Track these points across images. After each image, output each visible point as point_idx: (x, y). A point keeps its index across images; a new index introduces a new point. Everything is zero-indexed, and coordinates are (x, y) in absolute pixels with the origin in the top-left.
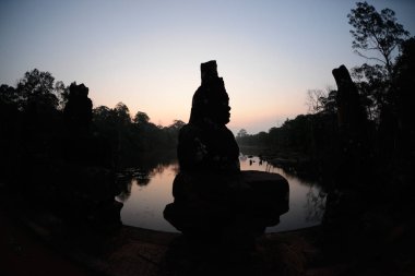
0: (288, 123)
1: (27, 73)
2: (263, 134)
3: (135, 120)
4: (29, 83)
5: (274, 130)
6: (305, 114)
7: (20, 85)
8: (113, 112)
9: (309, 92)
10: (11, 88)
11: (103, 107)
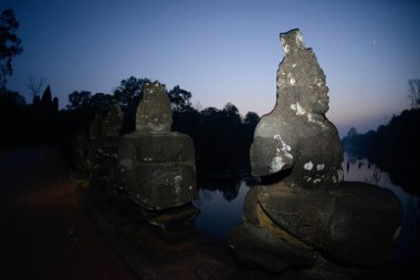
0: (395, 120)
1: (123, 81)
2: (371, 132)
3: (246, 120)
4: (127, 89)
5: (382, 128)
6: (409, 108)
7: (117, 92)
8: (222, 113)
9: (410, 83)
10: (108, 96)
11: (211, 109)
